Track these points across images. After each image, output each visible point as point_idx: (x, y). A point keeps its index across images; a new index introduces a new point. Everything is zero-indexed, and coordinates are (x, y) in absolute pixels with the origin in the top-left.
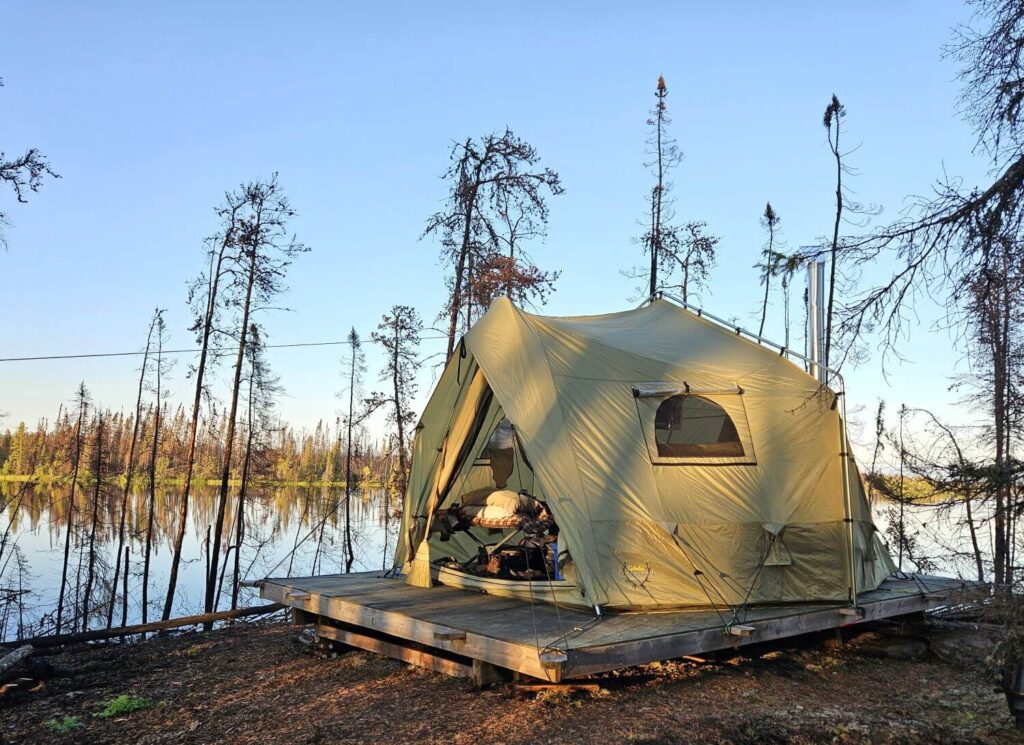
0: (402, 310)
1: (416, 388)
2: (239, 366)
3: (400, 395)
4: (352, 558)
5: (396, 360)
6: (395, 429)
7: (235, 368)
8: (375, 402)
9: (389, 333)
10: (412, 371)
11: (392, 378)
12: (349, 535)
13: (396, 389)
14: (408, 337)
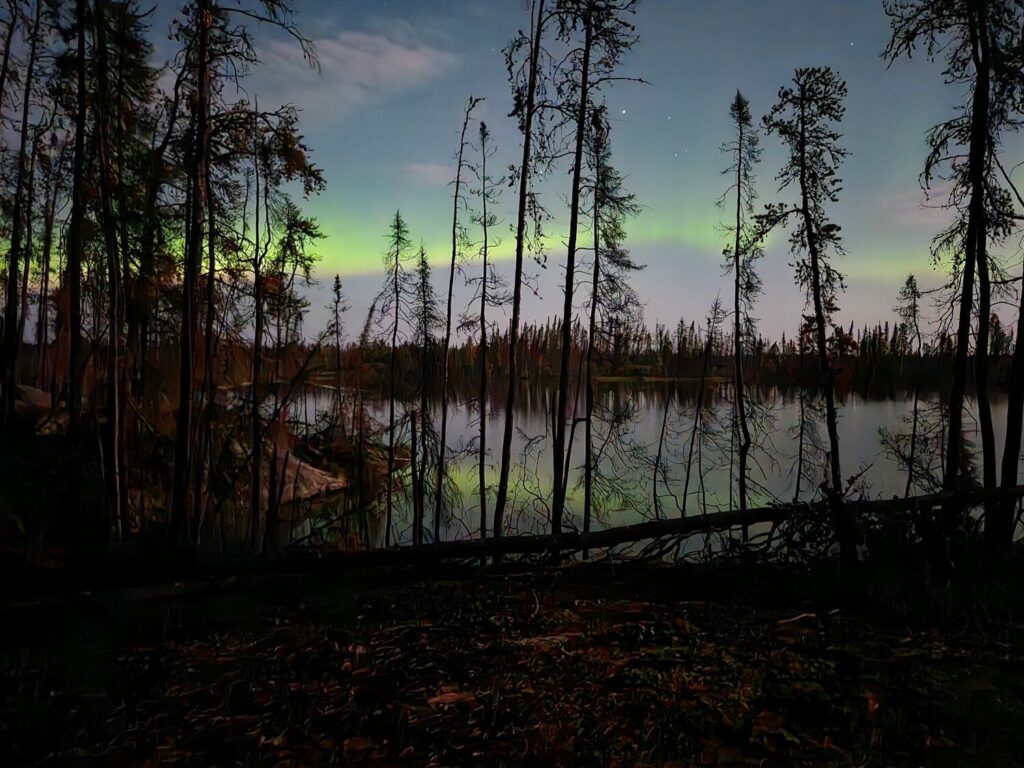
0: (809, 76)
1: (838, 185)
2: (577, 169)
3: (811, 204)
4: (748, 441)
5: (802, 151)
6: (805, 254)
7: (573, 173)
8: (772, 218)
9: (790, 114)
10: (830, 163)
11: (798, 179)
12: (742, 407)
13: (804, 194)
14: (823, 111)
